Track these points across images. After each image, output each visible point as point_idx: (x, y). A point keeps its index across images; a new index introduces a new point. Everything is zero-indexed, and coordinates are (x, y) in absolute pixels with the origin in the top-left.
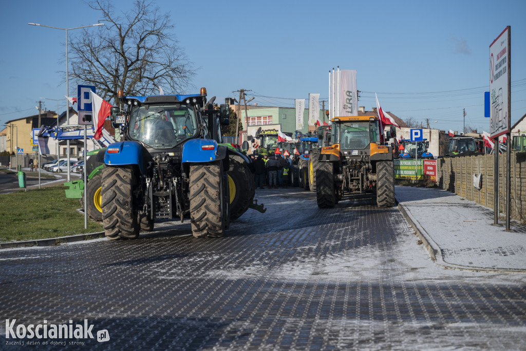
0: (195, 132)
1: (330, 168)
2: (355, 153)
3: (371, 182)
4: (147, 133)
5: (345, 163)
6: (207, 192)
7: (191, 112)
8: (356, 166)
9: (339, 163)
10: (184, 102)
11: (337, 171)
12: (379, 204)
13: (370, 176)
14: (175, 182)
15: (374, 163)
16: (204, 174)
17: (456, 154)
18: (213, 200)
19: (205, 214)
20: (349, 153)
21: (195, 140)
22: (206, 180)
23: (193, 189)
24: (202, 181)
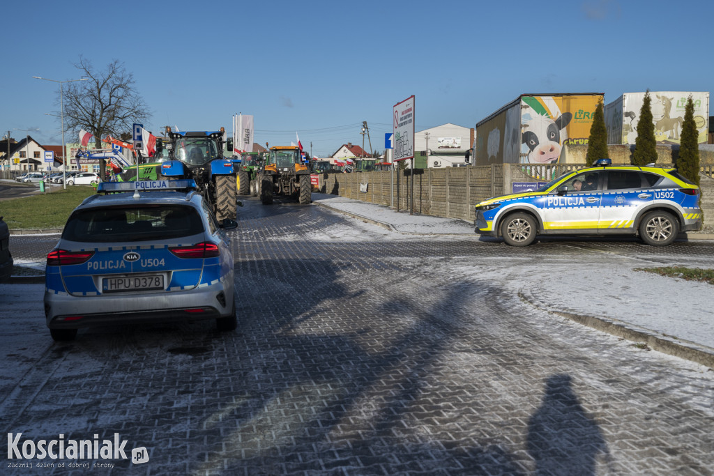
0: (216, 155)
1: (271, 179)
2: (286, 169)
3: (296, 188)
4: (183, 155)
5: (280, 176)
6: (228, 193)
7: (214, 142)
8: (287, 178)
9: (276, 176)
10: (210, 136)
11: (275, 181)
12: (301, 202)
13: (296, 184)
14: (207, 186)
15: (298, 176)
16: (226, 182)
17: (318, 172)
18: (232, 198)
19: (227, 206)
20: (282, 170)
21: (217, 161)
22: (227, 185)
23: (219, 191)
24: (225, 185)
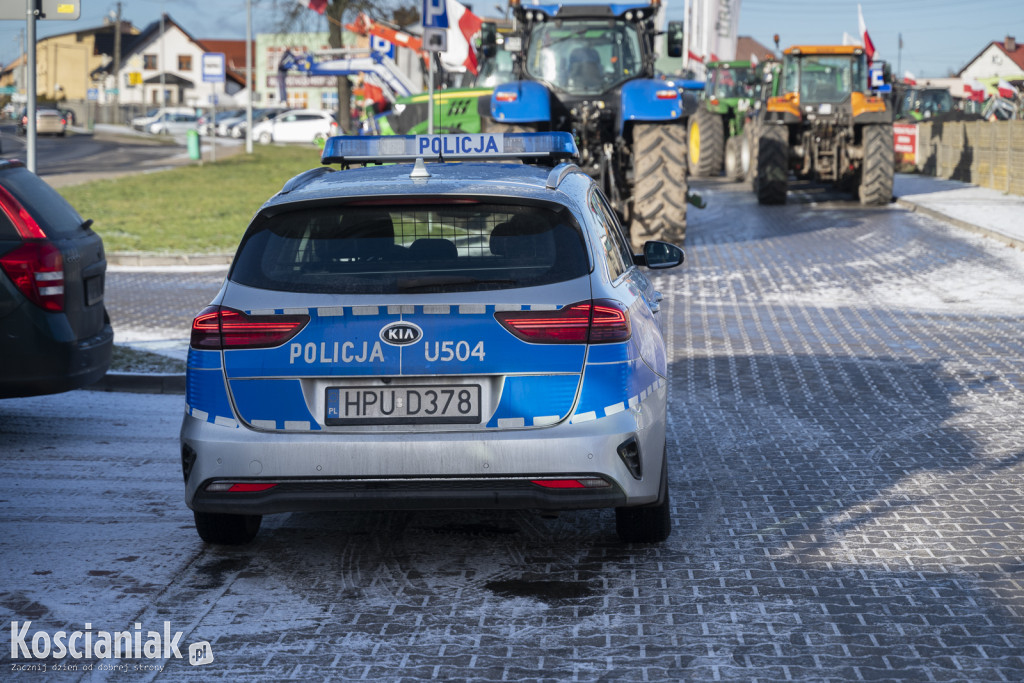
0: (638, 68)
1: (784, 135)
2: (826, 109)
3: (852, 161)
5: (808, 127)
6: (665, 170)
7: (632, 34)
8: (827, 132)
9: (798, 127)
10: (623, 17)
11: (794, 141)
12: (864, 199)
13: (851, 151)
14: (608, 150)
15: (858, 128)
16: (659, 141)
17: (918, 116)
18: (676, 184)
19: (661, 207)
20: (815, 110)
21: (638, 83)
22: (664, 149)
23: (642, 164)
24: (658, 152)
